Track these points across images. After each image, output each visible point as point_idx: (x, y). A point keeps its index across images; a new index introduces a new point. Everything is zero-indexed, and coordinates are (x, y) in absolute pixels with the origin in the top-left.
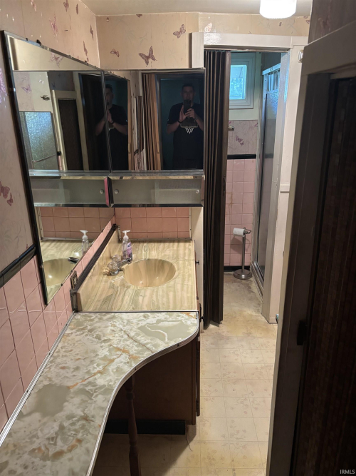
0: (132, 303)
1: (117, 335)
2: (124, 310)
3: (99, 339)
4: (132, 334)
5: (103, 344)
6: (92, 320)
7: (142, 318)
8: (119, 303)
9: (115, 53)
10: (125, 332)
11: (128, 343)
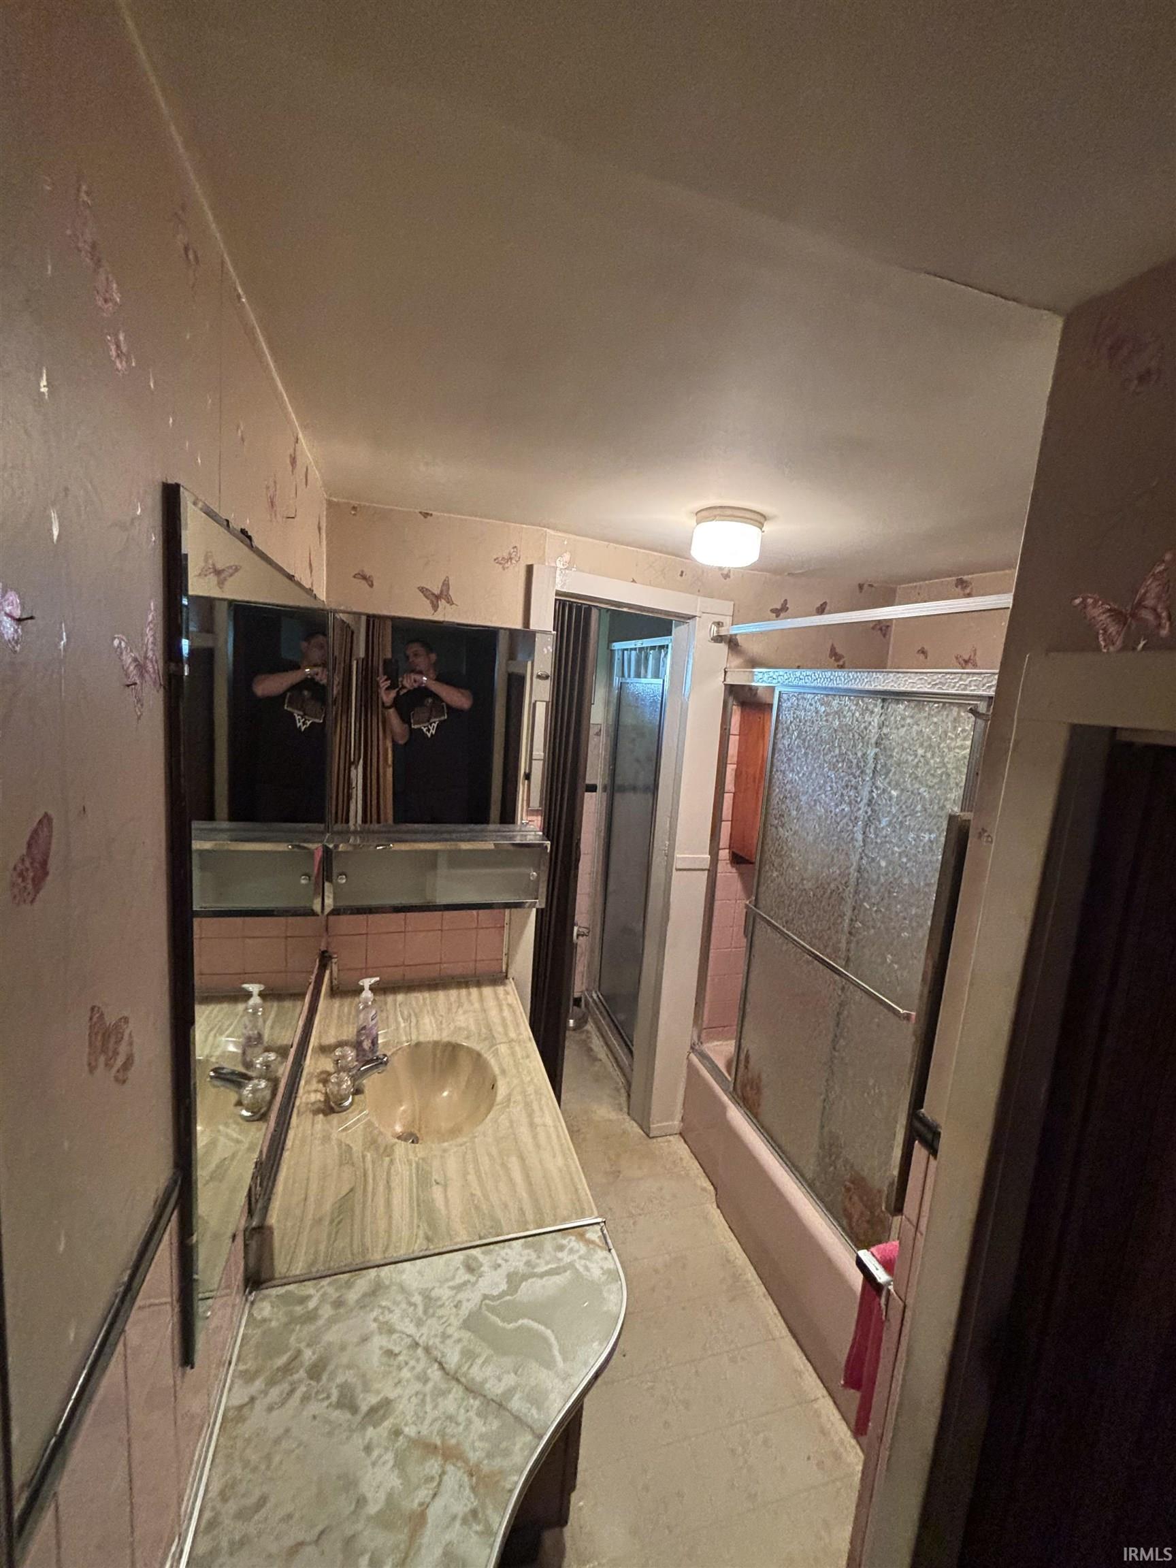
0: (420, 1218)
1: (406, 1373)
2: (402, 1253)
3: (354, 1409)
4: (453, 1358)
5: (370, 1432)
6: (311, 1317)
7: (463, 1276)
8: (382, 1224)
9: (364, 578)
10: (427, 1350)
11: (449, 1404)
